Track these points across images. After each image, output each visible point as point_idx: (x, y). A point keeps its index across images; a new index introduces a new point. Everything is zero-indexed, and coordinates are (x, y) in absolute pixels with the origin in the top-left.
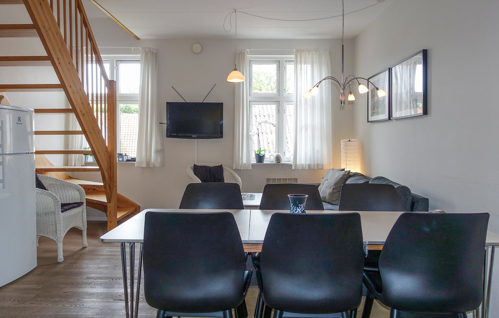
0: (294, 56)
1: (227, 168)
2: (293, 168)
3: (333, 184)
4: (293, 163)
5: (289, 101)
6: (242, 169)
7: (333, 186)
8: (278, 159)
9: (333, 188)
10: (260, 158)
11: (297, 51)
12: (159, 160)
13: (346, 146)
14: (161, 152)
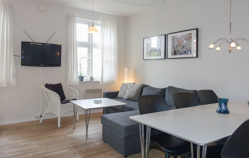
0: (100, 22)
1: (64, 85)
2: (101, 83)
3: (135, 91)
4: (101, 81)
5: (96, 47)
6: (73, 85)
7: (136, 92)
8: (92, 78)
9: (136, 93)
10: (82, 78)
11: (103, 19)
12: (15, 81)
13: (129, 71)
14: (16, 76)
